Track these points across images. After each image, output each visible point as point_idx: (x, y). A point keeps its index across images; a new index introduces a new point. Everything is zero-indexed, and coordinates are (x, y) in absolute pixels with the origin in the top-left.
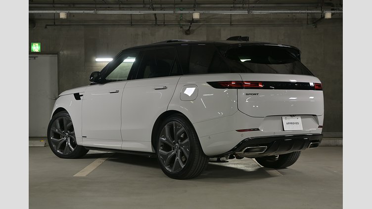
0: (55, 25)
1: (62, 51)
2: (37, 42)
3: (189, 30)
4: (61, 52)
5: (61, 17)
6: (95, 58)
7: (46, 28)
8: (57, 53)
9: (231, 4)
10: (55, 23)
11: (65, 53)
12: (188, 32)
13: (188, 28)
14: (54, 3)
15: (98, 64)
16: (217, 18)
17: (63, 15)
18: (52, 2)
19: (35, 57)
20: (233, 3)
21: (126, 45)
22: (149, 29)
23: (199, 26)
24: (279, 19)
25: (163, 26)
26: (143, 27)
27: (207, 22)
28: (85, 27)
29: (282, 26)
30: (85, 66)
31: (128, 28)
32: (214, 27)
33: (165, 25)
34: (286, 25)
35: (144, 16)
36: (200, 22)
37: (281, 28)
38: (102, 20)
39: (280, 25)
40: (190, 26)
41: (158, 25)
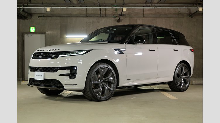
0: (43, 16)
1: (48, 31)
2: (33, 26)
3: (119, 20)
4: (46, 32)
5: (47, 10)
6: (66, 35)
7: (38, 18)
8: (44, 33)
9: (144, 4)
10: (43, 15)
11: (48, 33)
12: (119, 21)
13: (119, 19)
14: (43, 4)
15: (67, 39)
16: (135, 13)
17: (48, 9)
18: (42, 3)
19: (32, 35)
20: (145, 4)
21: (83, 28)
22: (97, 19)
23: (125, 17)
24: (170, 13)
25: (105, 17)
26: (93, 18)
27: (129, 15)
28: (60, 18)
29: (172, 17)
30: (60, 40)
31: (84, 19)
32: (133, 18)
33: (106, 16)
34: (174, 17)
35: (94, 12)
36: (125, 15)
37: (172, 18)
38: (70, 14)
39: (171, 17)
40: (120, 17)
41: (102, 16)
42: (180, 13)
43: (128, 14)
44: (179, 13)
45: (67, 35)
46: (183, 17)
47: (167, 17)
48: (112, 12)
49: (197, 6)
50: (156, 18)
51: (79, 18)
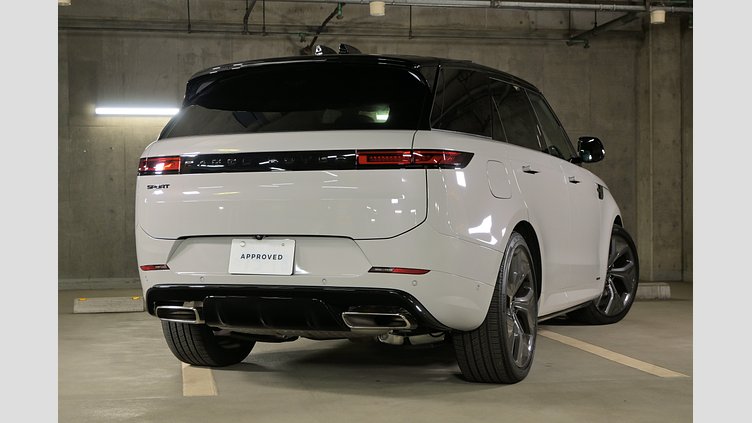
12: (307, 53)
13: (309, 44)
15: (102, 119)
21: (166, 77)
22: (219, 44)
23: (330, 38)
24: (500, 29)
25: (260, 36)
26: (206, 38)
27: (347, 31)
28: (68, 34)
29: (507, 44)
30: (68, 125)
31: (170, 40)
32: (362, 42)
33: (267, 34)
34: (514, 42)
35: (210, 15)
36: (332, 31)
37: (504, 47)
38: (113, 20)
39: (500, 44)
40: (316, 38)
41: (251, 33)
42: (536, 30)
43: (343, 27)
44: (533, 27)
45: (97, 106)
46: (546, 45)
47: (487, 44)
48: (283, 16)
49: (647, 4)
50: (447, 43)
51: (149, 36)
